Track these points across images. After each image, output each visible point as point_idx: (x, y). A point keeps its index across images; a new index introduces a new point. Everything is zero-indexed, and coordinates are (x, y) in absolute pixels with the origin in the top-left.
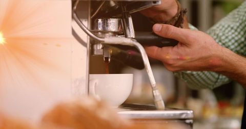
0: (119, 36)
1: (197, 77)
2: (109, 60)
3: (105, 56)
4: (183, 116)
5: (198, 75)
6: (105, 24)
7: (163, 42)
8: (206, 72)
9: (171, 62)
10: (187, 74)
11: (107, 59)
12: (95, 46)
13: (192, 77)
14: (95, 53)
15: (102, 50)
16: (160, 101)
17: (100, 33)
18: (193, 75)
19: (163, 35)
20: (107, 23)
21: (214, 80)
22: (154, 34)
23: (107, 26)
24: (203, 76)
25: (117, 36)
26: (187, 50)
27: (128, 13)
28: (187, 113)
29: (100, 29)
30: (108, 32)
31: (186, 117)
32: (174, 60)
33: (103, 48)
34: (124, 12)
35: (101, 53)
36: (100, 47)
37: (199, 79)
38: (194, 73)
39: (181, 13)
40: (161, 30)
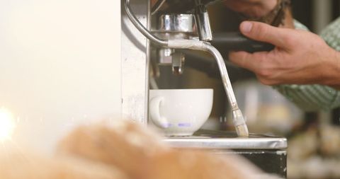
0: (194, 38)
1: (307, 93)
2: (180, 70)
3: (174, 65)
4: (273, 146)
5: (308, 90)
6: (174, 22)
7: (255, 46)
8: (318, 87)
9: (265, 73)
10: (292, 90)
11: (177, 68)
12: (161, 52)
13: (299, 93)
14: (162, 61)
15: (171, 58)
16: (243, 125)
17: (167, 34)
18: (299, 90)
19: (253, 36)
20: (177, 21)
21: (330, 97)
22: (241, 35)
23: (177, 24)
24: (314, 92)
25: (190, 37)
26: (287, 56)
27: (203, 6)
28: (278, 142)
29: (168, 28)
30: (178, 33)
31: (277, 147)
32: (269, 69)
33: (172, 54)
34: (197, 5)
35: (169, 61)
36: (168, 53)
37: (309, 96)
38: (302, 87)
39: (281, 4)
40: (251, 31)
